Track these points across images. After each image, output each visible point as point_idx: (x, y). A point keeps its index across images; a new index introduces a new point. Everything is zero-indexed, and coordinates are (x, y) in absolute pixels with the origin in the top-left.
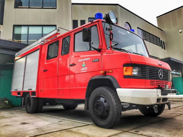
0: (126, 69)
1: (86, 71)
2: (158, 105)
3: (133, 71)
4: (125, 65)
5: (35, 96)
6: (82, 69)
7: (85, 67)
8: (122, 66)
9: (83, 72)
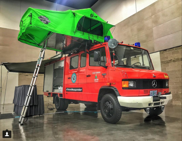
0: (124, 83)
1: (98, 82)
2: (150, 108)
3: (130, 84)
4: (123, 80)
5: (62, 98)
6: (95, 80)
7: (97, 78)
8: (121, 80)
9: (96, 82)
